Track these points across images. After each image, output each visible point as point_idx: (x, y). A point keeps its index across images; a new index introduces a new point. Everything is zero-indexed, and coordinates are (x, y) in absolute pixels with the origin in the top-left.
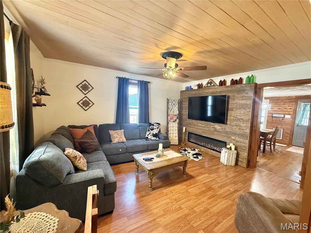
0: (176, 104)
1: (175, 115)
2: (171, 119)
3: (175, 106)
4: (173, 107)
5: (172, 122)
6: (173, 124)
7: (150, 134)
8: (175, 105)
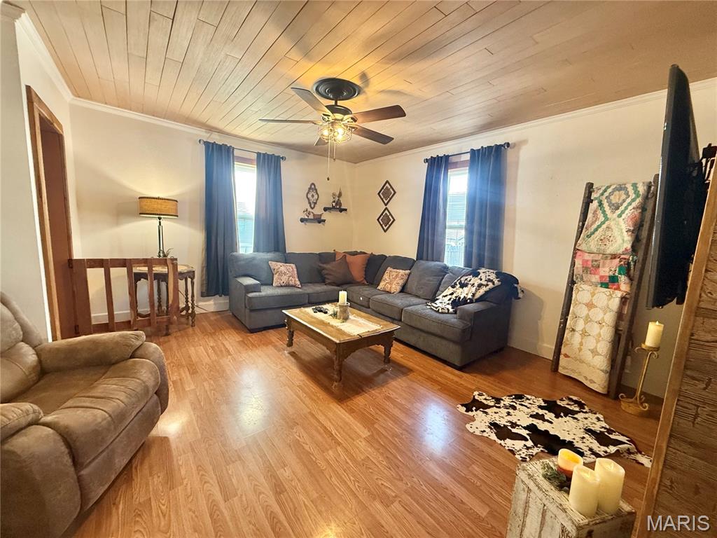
0: (625, 204)
1: (614, 257)
2: (586, 269)
3: (618, 212)
4: (607, 219)
5: (592, 284)
6: (593, 294)
7: (452, 294)
8: (622, 208)
